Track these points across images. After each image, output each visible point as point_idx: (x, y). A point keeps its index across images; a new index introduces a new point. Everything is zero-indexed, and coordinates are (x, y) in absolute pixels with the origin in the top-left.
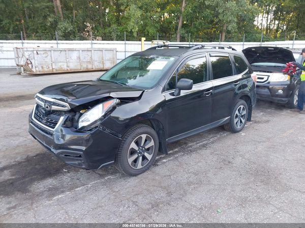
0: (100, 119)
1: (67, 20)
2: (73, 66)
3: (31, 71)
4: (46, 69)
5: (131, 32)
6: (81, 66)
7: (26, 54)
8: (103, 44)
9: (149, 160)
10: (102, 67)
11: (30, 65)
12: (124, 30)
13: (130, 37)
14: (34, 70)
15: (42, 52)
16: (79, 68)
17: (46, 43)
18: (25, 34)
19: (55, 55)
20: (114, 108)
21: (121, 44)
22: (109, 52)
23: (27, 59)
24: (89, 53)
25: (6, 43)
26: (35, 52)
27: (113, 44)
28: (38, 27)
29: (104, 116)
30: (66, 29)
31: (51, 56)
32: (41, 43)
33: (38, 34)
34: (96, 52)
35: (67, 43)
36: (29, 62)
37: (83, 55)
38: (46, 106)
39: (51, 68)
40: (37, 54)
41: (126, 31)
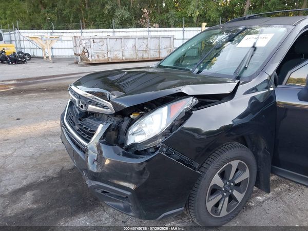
0: (164, 134)
1: (124, 7)
2: (128, 55)
3: (87, 60)
4: (101, 58)
5: (191, 17)
6: (137, 55)
7: (83, 42)
8: (160, 31)
9: (240, 201)
10: (158, 56)
11: (86, 54)
12: (183, 15)
13: (190, 23)
14: (90, 59)
15: (98, 41)
16: (134, 57)
17: (103, 32)
18: (84, 23)
19: (111, 43)
20: (188, 114)
21: (179, 31)
22: (167, 39)
23: (84, 48)
24: (145, 41)
25: (66, 32)
26: (92, 40)
27: (170, 31)
28: (96, 15)
29: (171, 129)
30: (123, 16)
31: (107, 45)
32: (99, 32)
33: (96, 23)
34: (153, 39)
35: (123, 32)
36: (86, 51)
37: (139, 43)
38: (81, 104)
39: (106, 57)
40: (94, 42)
41: (185, 17)
